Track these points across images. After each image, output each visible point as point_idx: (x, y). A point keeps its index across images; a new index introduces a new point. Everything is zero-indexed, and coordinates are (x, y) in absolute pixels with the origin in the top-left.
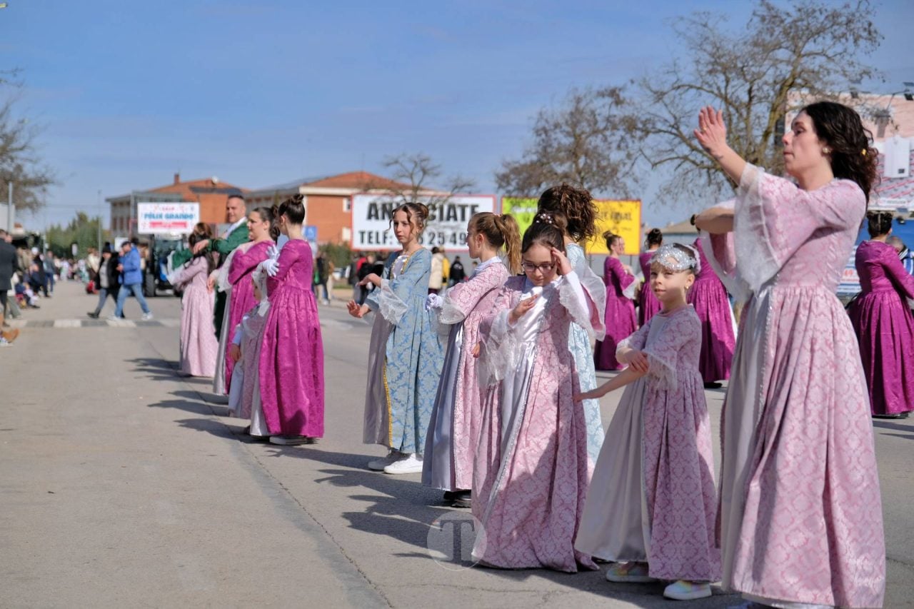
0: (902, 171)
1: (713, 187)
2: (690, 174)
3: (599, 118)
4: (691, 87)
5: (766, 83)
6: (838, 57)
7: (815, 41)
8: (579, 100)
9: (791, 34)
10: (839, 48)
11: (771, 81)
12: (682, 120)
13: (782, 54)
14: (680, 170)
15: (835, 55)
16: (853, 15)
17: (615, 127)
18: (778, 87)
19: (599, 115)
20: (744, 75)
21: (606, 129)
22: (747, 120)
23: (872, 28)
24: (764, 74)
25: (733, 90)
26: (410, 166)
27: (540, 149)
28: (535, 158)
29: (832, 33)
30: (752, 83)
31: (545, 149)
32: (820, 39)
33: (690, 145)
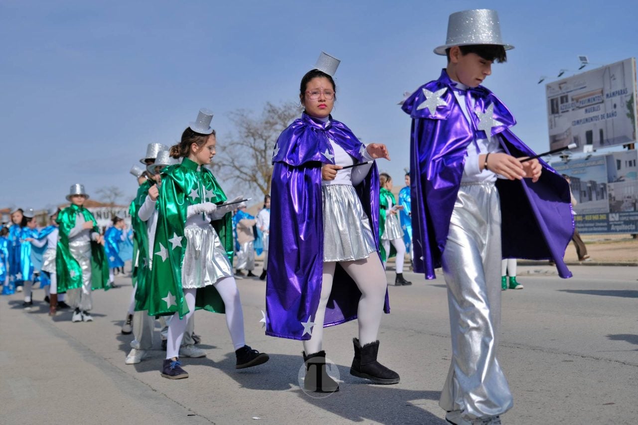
1: (252, 189)
2: (241, 184)
4: (238, 144)
5: (272, 141)
12: (236, 159)
14: (236, 182)
20: (262, 137)
22: (265, 158)
25: (258, 144)
26: (108, 193)
30: (266, 140)
33: (239, 170)
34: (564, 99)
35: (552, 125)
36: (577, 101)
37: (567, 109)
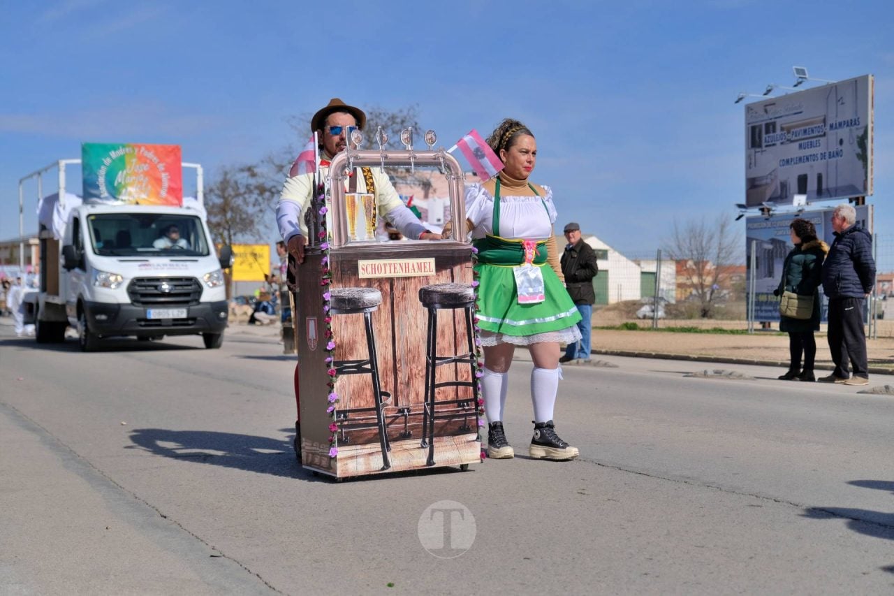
0: (439, 220)
3: (240, 186)
6: (397, 144)
8: (226, 174)
15: (395, 143)
16: (405, 118)
17: (251, 192)
19: (241, 183)
21: (245, 193)
29: (392, 129)
34: (770, 127)
35: (750, 164)
36: (789, 132)
37: (773, 142)
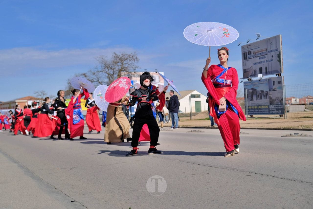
4: (101, 71)
5: (116, 70)
6: (131, 64)
7: (126, 61)
9: (121, 60)
10: (131, 62)
11: (117, 70)
12: (99, 79)
13: (119, 64)
15: (130, 64)
16: (133, 55)
18: (119, 71)
20: (111, 68)
22: (113, 78)
23: (137, 58)
24: (116, 68)
25: (110, 72)
26: (40, 93)
27: (69, 87)
28: (68, 89)
29: (129, 59)
30: (113, 70)
31: (70, 87)
32: (127, 61)
34: (250, 53)
35: (244, 65)
36: (255, 54)
37: (251, 58)
